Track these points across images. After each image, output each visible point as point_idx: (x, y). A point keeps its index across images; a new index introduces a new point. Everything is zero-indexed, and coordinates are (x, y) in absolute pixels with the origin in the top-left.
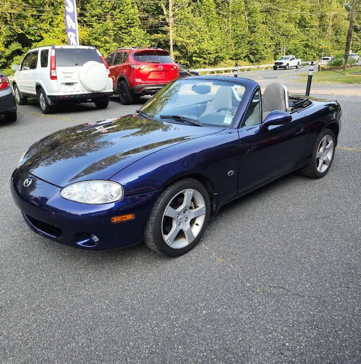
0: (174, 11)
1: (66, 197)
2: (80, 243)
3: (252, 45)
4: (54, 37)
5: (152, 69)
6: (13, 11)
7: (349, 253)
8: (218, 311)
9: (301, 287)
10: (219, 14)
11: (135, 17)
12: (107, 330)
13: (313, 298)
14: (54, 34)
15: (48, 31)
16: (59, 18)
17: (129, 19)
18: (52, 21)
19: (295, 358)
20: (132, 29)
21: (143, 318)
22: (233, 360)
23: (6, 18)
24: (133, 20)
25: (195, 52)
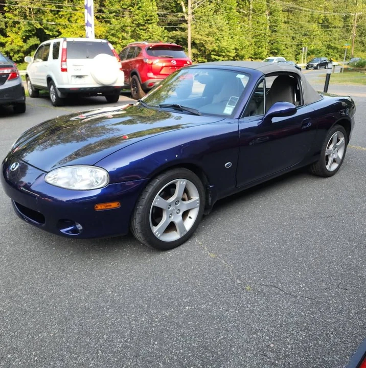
0: (193, 8)
1: (50, 182)
2: (62, 231)
3: (272, 44)
4: (72, 33)
5: (164, 64)
6: (32, 6)
7: (351, 254)
8: (202, 307)
9: (295, 287)
10: (240, 12)
11: (153, 14)
12: (82, 321)
13: (306, 299)
14: (72, 30)
15: (67, 27)
16: (78, 14)
17: (147, 16)
18: (71, 17)
19: (278, 361)
20: (150, 26)
21: (122, 310)
22: (211, 358)
23: (25, 12)
24: (151, 16)
25: (214, 50)
